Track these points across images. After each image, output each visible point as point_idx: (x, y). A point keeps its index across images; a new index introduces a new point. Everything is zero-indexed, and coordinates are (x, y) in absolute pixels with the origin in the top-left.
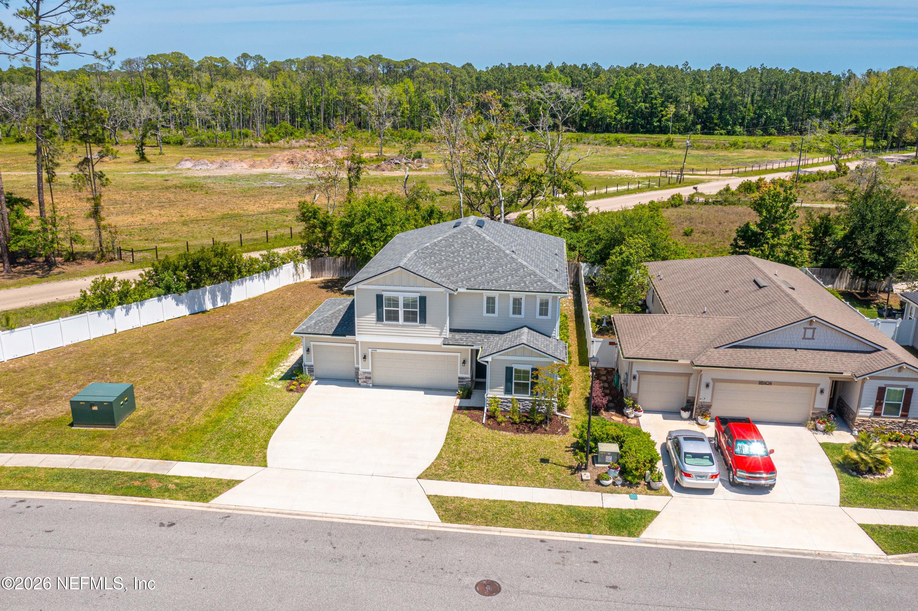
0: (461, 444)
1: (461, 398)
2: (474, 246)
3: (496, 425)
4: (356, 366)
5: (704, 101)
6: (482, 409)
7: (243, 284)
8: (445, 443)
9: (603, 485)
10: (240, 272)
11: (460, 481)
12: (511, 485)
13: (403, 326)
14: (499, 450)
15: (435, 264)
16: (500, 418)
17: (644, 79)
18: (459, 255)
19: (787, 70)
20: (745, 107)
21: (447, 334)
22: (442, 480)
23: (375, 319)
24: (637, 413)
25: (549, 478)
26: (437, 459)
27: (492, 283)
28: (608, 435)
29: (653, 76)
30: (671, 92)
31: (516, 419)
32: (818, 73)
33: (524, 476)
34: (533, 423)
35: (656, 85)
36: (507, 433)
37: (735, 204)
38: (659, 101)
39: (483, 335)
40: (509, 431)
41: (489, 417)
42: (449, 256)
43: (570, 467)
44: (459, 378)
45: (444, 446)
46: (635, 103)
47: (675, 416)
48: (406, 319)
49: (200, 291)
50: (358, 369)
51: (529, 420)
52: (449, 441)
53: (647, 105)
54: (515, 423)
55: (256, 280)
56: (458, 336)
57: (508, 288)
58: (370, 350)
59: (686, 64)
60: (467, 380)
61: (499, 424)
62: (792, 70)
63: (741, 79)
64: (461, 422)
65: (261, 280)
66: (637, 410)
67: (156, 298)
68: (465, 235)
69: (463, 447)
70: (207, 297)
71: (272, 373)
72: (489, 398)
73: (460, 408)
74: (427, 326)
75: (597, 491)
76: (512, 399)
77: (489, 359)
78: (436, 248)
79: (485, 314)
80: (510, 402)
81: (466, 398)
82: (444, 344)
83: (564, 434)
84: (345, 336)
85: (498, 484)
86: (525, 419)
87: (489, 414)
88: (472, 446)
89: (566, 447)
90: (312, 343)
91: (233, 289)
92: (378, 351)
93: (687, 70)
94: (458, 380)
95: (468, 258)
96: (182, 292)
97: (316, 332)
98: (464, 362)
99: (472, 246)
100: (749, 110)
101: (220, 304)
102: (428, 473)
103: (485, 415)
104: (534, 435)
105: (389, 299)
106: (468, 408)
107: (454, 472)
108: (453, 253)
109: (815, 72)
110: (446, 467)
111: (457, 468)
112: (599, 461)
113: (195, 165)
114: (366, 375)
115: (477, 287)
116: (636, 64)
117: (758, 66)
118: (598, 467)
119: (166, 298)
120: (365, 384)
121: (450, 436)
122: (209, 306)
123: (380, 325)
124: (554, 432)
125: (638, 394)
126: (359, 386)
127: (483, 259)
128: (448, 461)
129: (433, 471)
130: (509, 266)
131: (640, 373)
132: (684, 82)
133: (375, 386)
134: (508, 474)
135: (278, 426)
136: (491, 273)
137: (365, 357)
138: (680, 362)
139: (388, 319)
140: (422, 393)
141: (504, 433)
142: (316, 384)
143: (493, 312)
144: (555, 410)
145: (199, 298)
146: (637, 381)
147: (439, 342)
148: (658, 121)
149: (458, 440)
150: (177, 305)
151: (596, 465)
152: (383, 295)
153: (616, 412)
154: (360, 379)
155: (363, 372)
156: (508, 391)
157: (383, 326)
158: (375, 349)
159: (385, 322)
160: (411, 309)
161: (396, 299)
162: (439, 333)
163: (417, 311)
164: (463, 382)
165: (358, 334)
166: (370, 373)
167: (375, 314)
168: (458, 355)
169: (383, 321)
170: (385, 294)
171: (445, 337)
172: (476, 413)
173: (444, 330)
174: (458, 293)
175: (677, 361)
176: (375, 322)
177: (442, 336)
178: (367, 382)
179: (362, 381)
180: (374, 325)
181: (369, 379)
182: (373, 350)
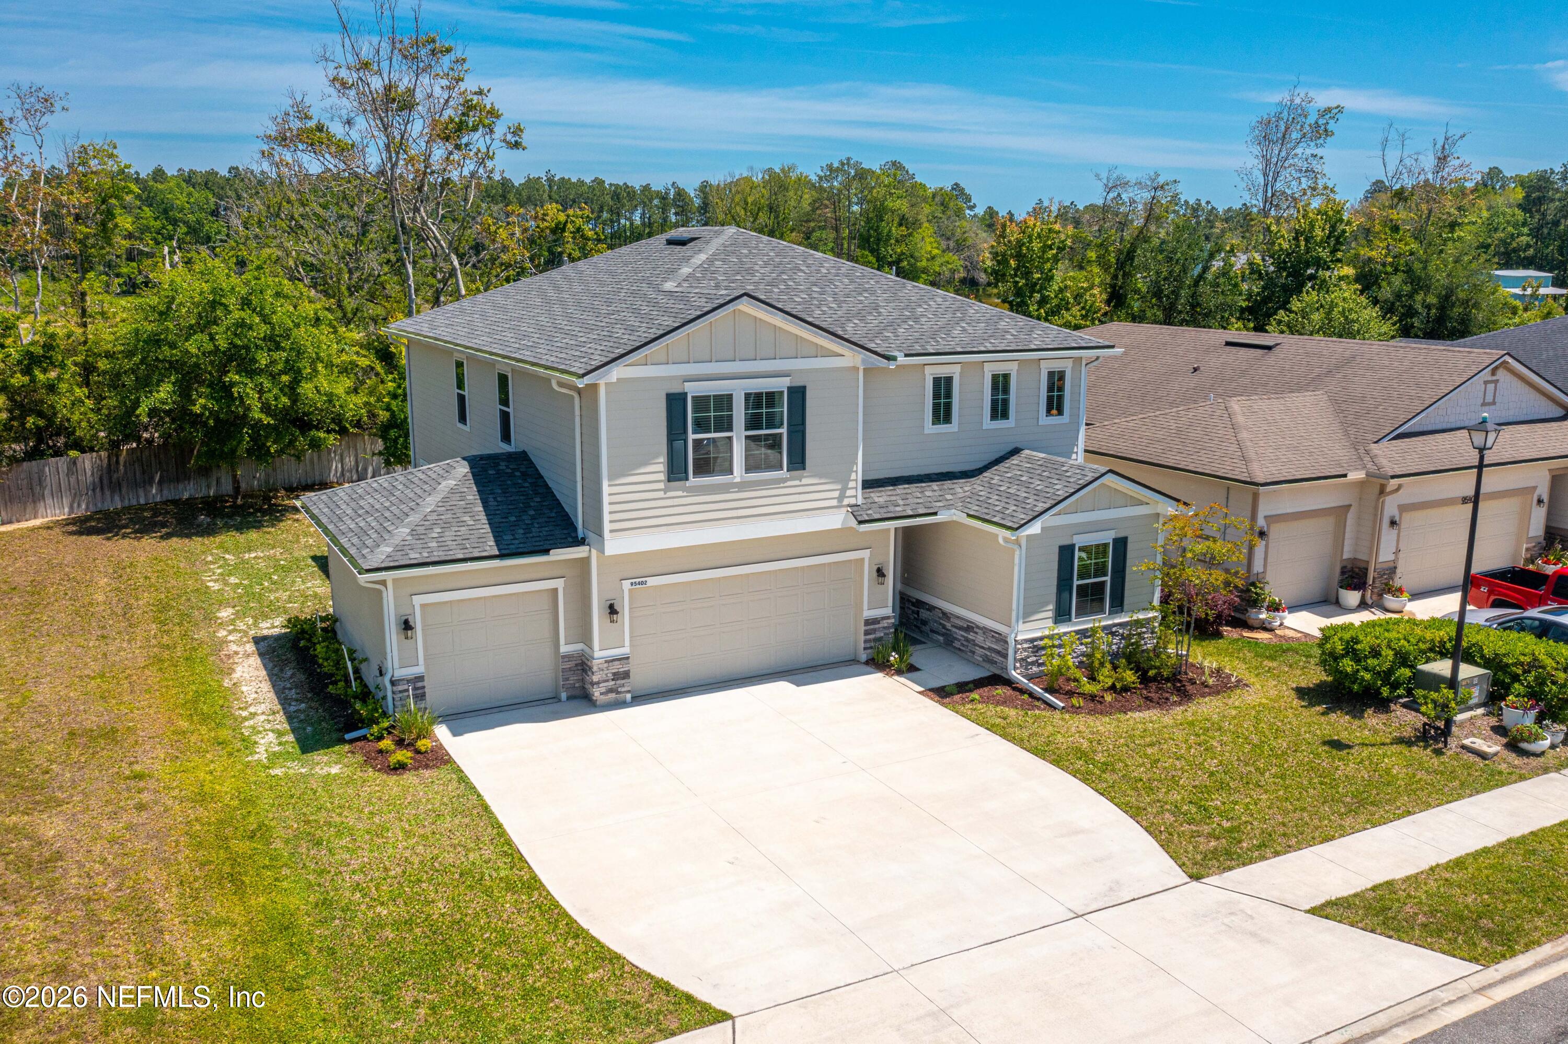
1: (898, 671)
4: (582, 644)
8: (1072, 773)
13: (742, 486)
21: (856, 494)
23: (662, 477)
26: (1135, 816)
27: (943, 339)
31: (1131, 675)
44: (868, 622)
45: (1085, 781)
48: (752, 461)
50: (587, 654)
56: (880, 496)
57: (989, 346)
58: (626, 585)
60: (885, 623)
66: (1278, 608)
73: (939, 693)
74: (807, 479)
76: (1074, 634)
77: (1036, 528)
79: (930, 428)
82: (861, 522)
84: (546, 552)
90: (418, 600)
92: (651, 581)
94: (863, 628)
98: (879, 573)
102: (1191, 858)
104: (1204, 702)
105: (701, 402)
106: (961, 688)
114: (616, 667)
115: (919, 348)
120: (612, 696)
123: (677, 492)
125: (1264, 573)
126: (593, 707)
129: (1191, 847)
133: (641, 698)
137: (611, 610)
139: (702, 469)
143: (948, 419)
152: (686, 394)
153: (1232, 627)
154: (598, 683)
155: (606, 662)
156: (1062, 615)
157: (685, 494)
158: (640, 580)
159: (693, 481)
160: (766, 428)
161: (725, 401)
162: (836, 494)
163: (781, 435)
164: (874, 631)
165: (611, 531)
166: (628, 658)
167: (663, 459)
168: (865, 554)
169: (687, 479)
170: (693, 389)
171: (853, 501)
172: (999, 691)
173: (852, 484)
174: (897, 366)
175: (1345, 476)
176: (662, 486)
177: (846, 501)
178: (619, 689)
179: (603, 690)
180: (661, 494)
181: (624, 678)
182: (633, 581)
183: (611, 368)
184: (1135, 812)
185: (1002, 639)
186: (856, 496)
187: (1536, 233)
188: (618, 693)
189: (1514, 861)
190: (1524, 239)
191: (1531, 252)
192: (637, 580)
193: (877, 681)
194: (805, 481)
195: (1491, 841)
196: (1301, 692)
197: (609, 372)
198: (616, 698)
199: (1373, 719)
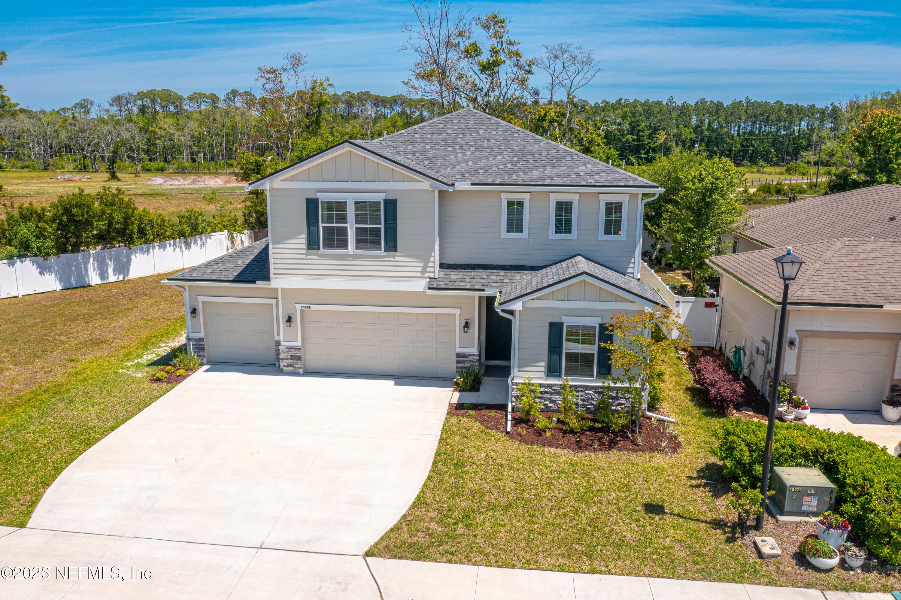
0: (467, 473)
1: (462, 389)
2: (481, 132)
3: (533, 435)
4: (276, 338)
5: (691, 133)
6: (503, 407)
7: (148, 253)
8: (432, 471)
9: (817, 569)
10: (142, 232)
11: (470, 562)
12: (593, 572)
13: (354, 257)
14: (550, 485)
15: (414, 154)
16: (542, 422)
17: (631, 112)
18: (455, 142)
19: (772, 103)
20: (732, 139)
21: (437, 273)
22: (426, 558)
23: (304, 246)
24: (800, 411)
25: (679, 552)
26: (413, 506)
27: (518, 176)
28: (793, 448)
29: (640, 108)
30: (658, 124)
31: (573, 422)
32: (802, 106)
33: (618, 546)
34: (606, 430)
35: (643, 118)
36: (560, 451)
37: (760, 203)
38: (647, 133)
39: (502, 273)
40: (561, 446)
41: (517, 422)
42: (438, 144)
43: (718, 524)
44: (458, 355)
45: (430, 478)
46: (623, 135)
47: (876, 417)
48: (361, 242)
49: (80, 256)
50: (278, 343)
51: (598, 425)
52: (440, 467)
53: (635, 137)
54: (572, 432)
55: (170, 249)
56: (454, 275)
57: (547, 181)
58: (298, 307)
59: (671, 98)
60: (472, 358)
61: (540, 432)
62: (777, 102)
63: (727, 111)
64: (463, 431)
65: (178, 250)
66: (799, 405)
67: (6, 261)
68: (466, 120)
69: (471, 479)
70: (91, 266)
71: (140, 356)
72: (517, 384)
73: (460, 407)
74: (399, 257)
75: (808, 586)
76: (563, 387)
77: (517, 306)
78: (416, 135)
79: (505, 234)
80: (559, 393)
81: (470, 391)
82: (430, 289)
83: (674, 451)
84: (254, 282)
85: (562, 569)
86: (590, 423)
87: (518, 415)
88: (490, 477)
89: (689, 477)
90: (201, 299)
91: (133, 257)
92: (313, 307)
93: (672, 104)
94: (455, 359)
95: (471, 146)
96: (49, 255)
97: (205, 277)
98: (467, 325)
99: (477, 132)
100: (736, 141)
101: (112, 278)
102: (391, 542)
103: (509, 417)
104: (614, 454)
105: (329, 206)
106: (476, 407)
107: (453, 538)
108: (445, 140)
109: (800, 105)
110: (434, 525)
111: (461, 529)
112: (786, 508)
113: (166, 181)
114: (293, 353)
115: (490, 181)
116: (621, 99)
117: (743, 99)
118: (786, 523)
119: (22, 262)
120: (291, 369)
121: (443, 457)
122: (94, 279)
123: (313, 257)
124: (653, 448)
125: (797, 375)
126: (281, 372)
127: (499, 146)
128: (439, 511)
129: (405, 536)
130: (544, 154)
131: (804, 334)
132: (671, 114)
133: (308, 373)
134: (579, 542)
135: (99, 439)
136: (514, 164)
137: (289, 320)
138: (888, 307)
139: (329, 244)
140: (392, 382)
141: (553, 450)
142: (206, 371)
143: (520, 230)
144: (644, 406)
145: (78, 266)
146: (796, 351)
147: (420, 286)
148: (645, 153)
149: (459, 464)
150: (41, 273)
151: (781, 518)
152: (317, 199)
153: (755, 412)
154: (282, 359)
155: (287, 348)
156: (552, 371)
157: (318, 258)
158: (307, 305)
159: (322, 251)
160: (369, 224)
161: (341, 206)
162: (420, 269)
163: (380, 228)
164: (464, 362)
165: (274, 274)
166: (300, 349)
167: (304, 236)
168: (457, 311)
169: (319, 249)
170: (322, 197)
171: (432, 275)
172: (493, 414)
173: (431, 264)
174: (455, 191)
175: (881, 307)
176: (304, 251)
177: (427, 275)
178: (295, 366)
179: (286, 364)
180: (304, 257)
181: (297, 360)
182: (303, 305)
183: (265, 181)
186: (434, 272)
188: (294, 367)
192: (305, 305)
194: (397, 259)
197: (263, 184)
198: (294, 370)
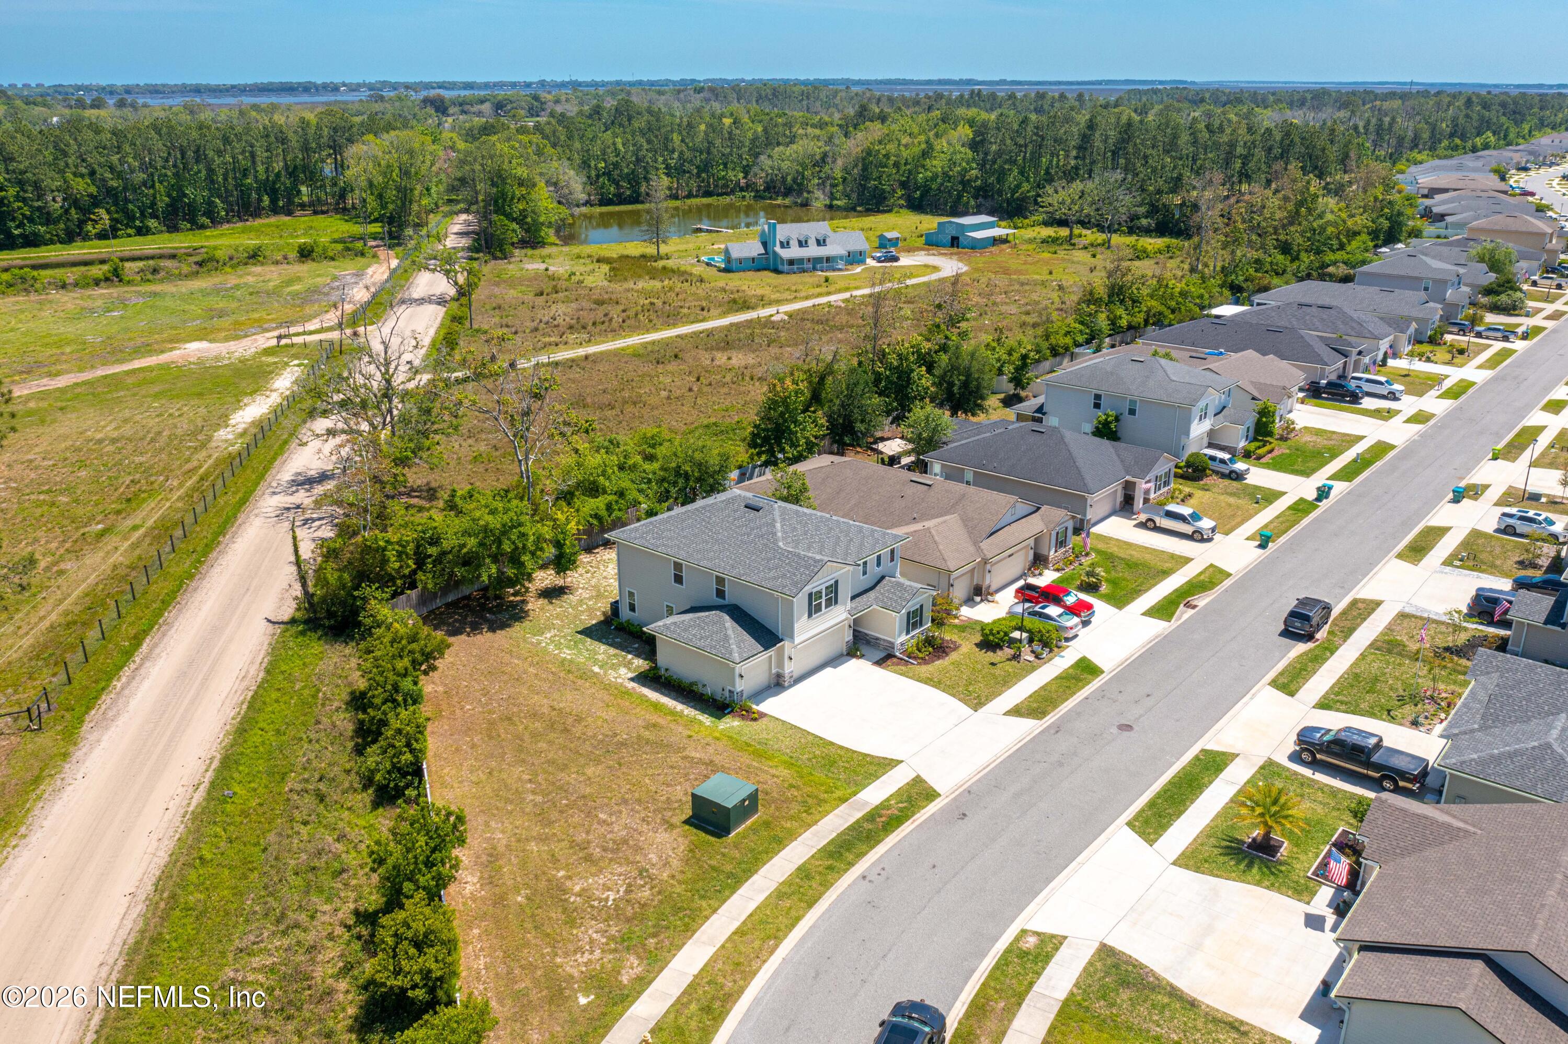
4: (773, 671)
13: (823, 614)
16: (920, 655)
21: (849, 606)
23: (807, 617)
41: (913, 658)
45: (936, 688)
48: (826, 607)
50: (775, 674)
60: (851, 641)
61: (924, 659)
74: (838, 606)
79: (861, 578)
87: (908, 655)
103: (905, 658)
106: (883, 661)
120: (789, 684)
123: (810, 621)
133: (795, 682)
137: (790, 658)
139: (816, 612)
143: (866, 573)
154: (786, 681)
155: (788, 673)
156: (908, 633)
157: (812, 620)
159: (814, 616)
160: (829, 595)
162: (844, 608)
163: (832, 596)
164: (849, 644)
165: (797, 637)
166: (792, 672)
167: (807, 612)
172: (895, 660)
176: (807, 620)
177: (847, 610)
180: (807, 623)
181: (792, 677)
184: (954, 696)
185: (893, 644)
187: (982, 166)
188: (790, 682)
189: (1043, 693)
190: (974, 172)
191: (979, 182)
193: (854, 663)
195: (1036, 688)
196: (977, 645)
199: (999, 653)
